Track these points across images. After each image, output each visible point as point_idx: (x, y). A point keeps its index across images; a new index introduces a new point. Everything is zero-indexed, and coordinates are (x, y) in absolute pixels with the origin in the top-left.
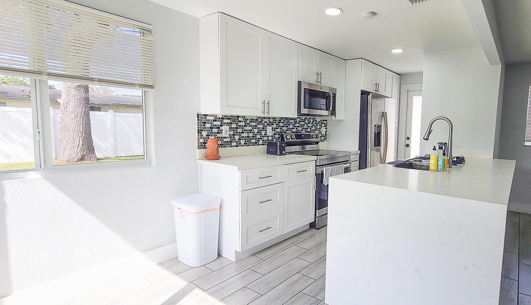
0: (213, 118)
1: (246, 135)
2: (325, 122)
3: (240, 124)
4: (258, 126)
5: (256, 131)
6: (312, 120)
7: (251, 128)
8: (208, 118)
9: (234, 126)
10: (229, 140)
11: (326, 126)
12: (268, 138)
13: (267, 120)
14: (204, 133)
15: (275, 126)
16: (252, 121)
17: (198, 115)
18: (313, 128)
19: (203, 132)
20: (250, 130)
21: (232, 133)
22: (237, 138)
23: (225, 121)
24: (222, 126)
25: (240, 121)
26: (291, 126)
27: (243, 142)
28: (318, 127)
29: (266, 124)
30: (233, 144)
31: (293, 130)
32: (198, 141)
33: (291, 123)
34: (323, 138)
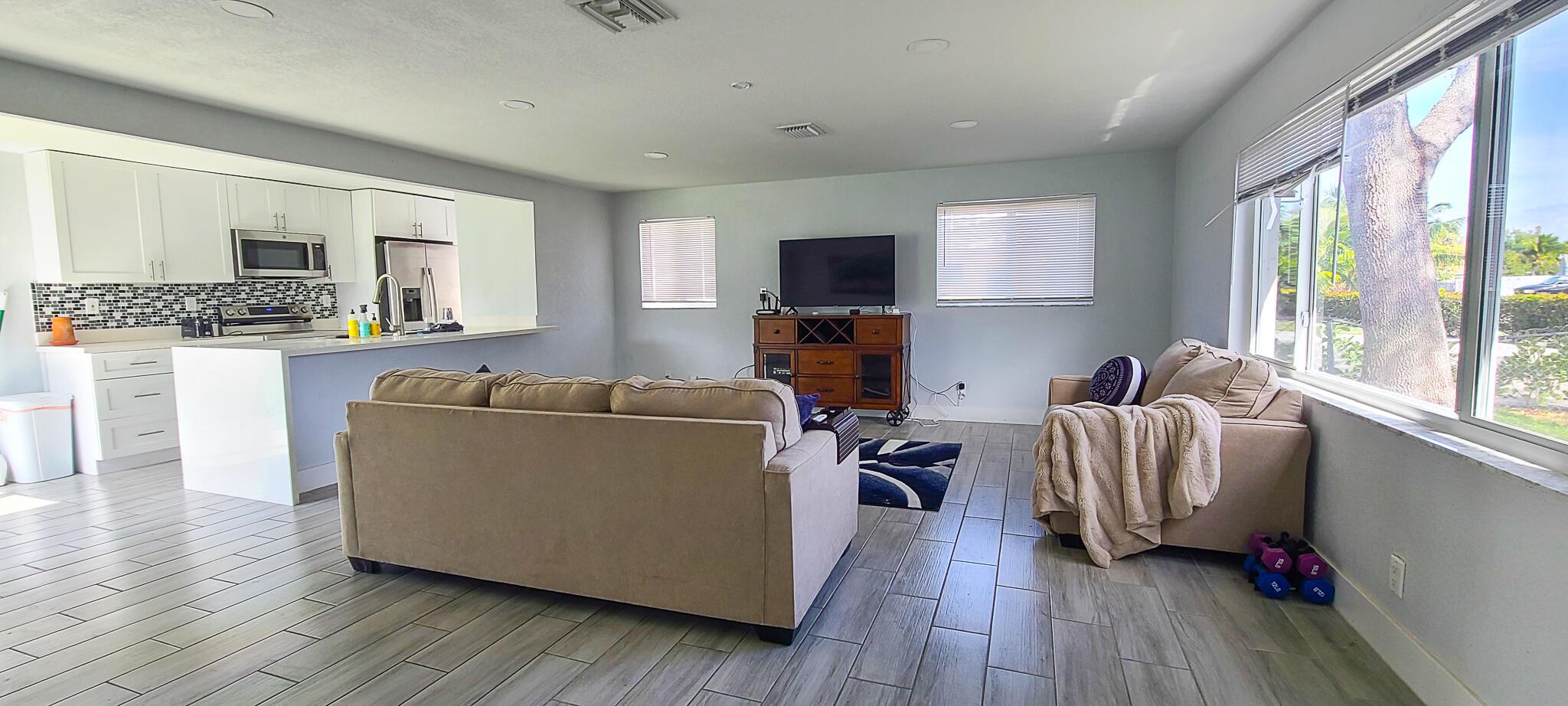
0: (64, 289)
1: (139, 311)
2: (331, 287)
3: (121, 295)
4: (164, 297)
5: (160, 305)
6: (294, 286)
7: (148, 301)
8: (52, 288)
9: (109, 297)
10: (101, 318)
11: (332, 293)
12: (189, 315)
13: (185, 288)
14: (48, 311)
15: (203, 296)
16: (148, 289)
17: (33, 286)
18: (301, 297)
19: (44, 309)
20: (145, 304)
21: (107, 308)
22: (118, 315)
23: (88, 292)
24: (84, 298)
25: (124, 291)
26: (243, 296)
27: (131, 321)
28: (313, 295)
29: (181, 294)
30: (109, 324)
31: (248, 302)
32: (37, 319)
33: (244, 291)
34: (326, 313)
